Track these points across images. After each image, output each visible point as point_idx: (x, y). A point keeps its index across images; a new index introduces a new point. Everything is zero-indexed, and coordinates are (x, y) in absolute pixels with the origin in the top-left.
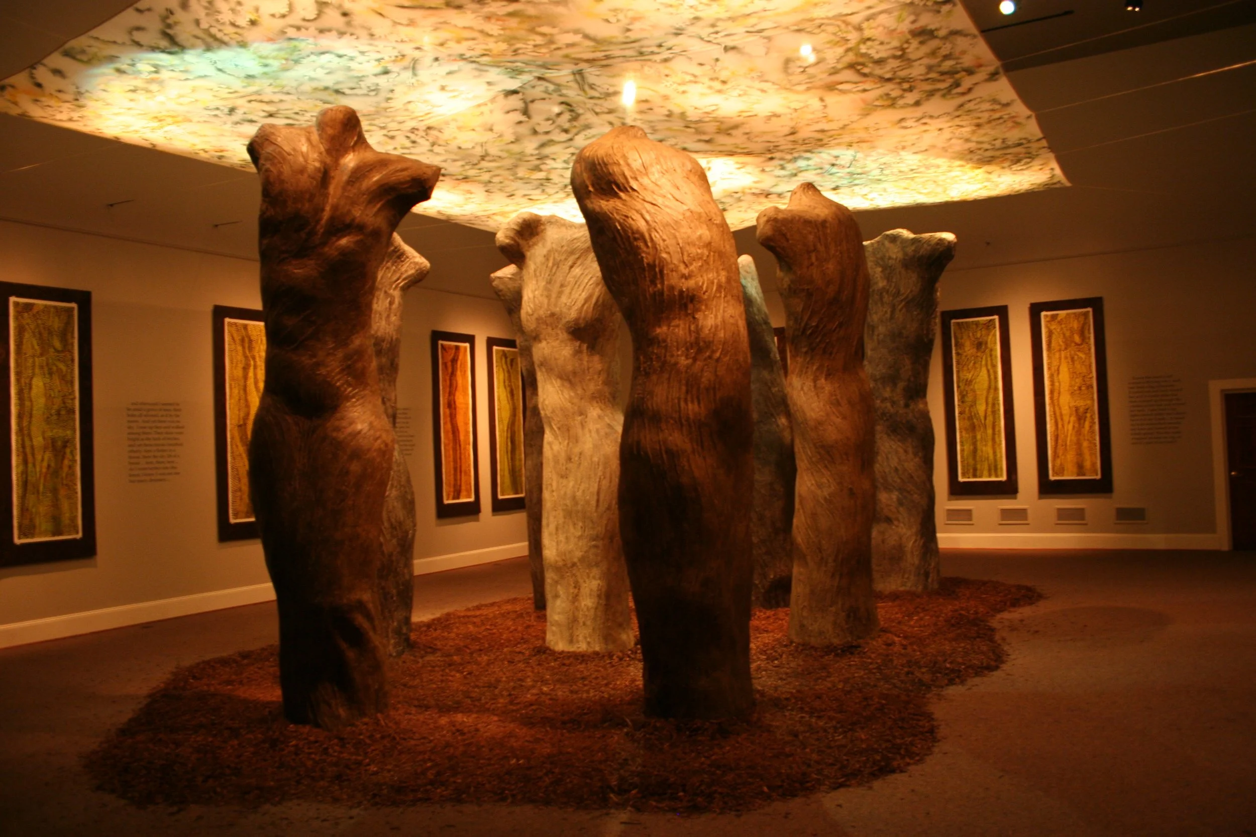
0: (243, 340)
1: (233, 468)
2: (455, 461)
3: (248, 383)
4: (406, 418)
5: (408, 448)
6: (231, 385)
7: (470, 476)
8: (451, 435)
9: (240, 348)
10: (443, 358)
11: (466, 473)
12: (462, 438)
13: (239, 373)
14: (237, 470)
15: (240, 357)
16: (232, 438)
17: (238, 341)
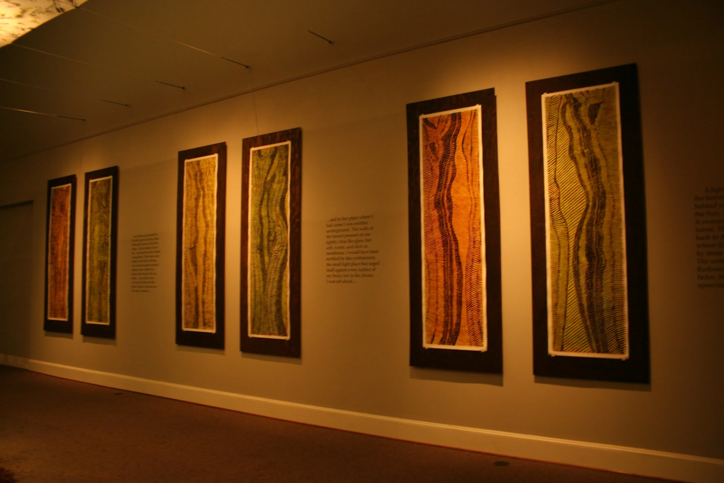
0: (196, 175)
1: (185, 285)
2: (448, 287)
3: (199, 211)
4: (366, 229)
5: (368, 267)
6: (186, 215)
7: (479, 311)
8: (440, 248)
9: (194, 182)
10: (427, 137)
11: (470, 305)
12: (463, 251)
13: (192, 203)
14: (189, 287)
15: (194, 190)
16: (186, 259)
17: (193, 177)
